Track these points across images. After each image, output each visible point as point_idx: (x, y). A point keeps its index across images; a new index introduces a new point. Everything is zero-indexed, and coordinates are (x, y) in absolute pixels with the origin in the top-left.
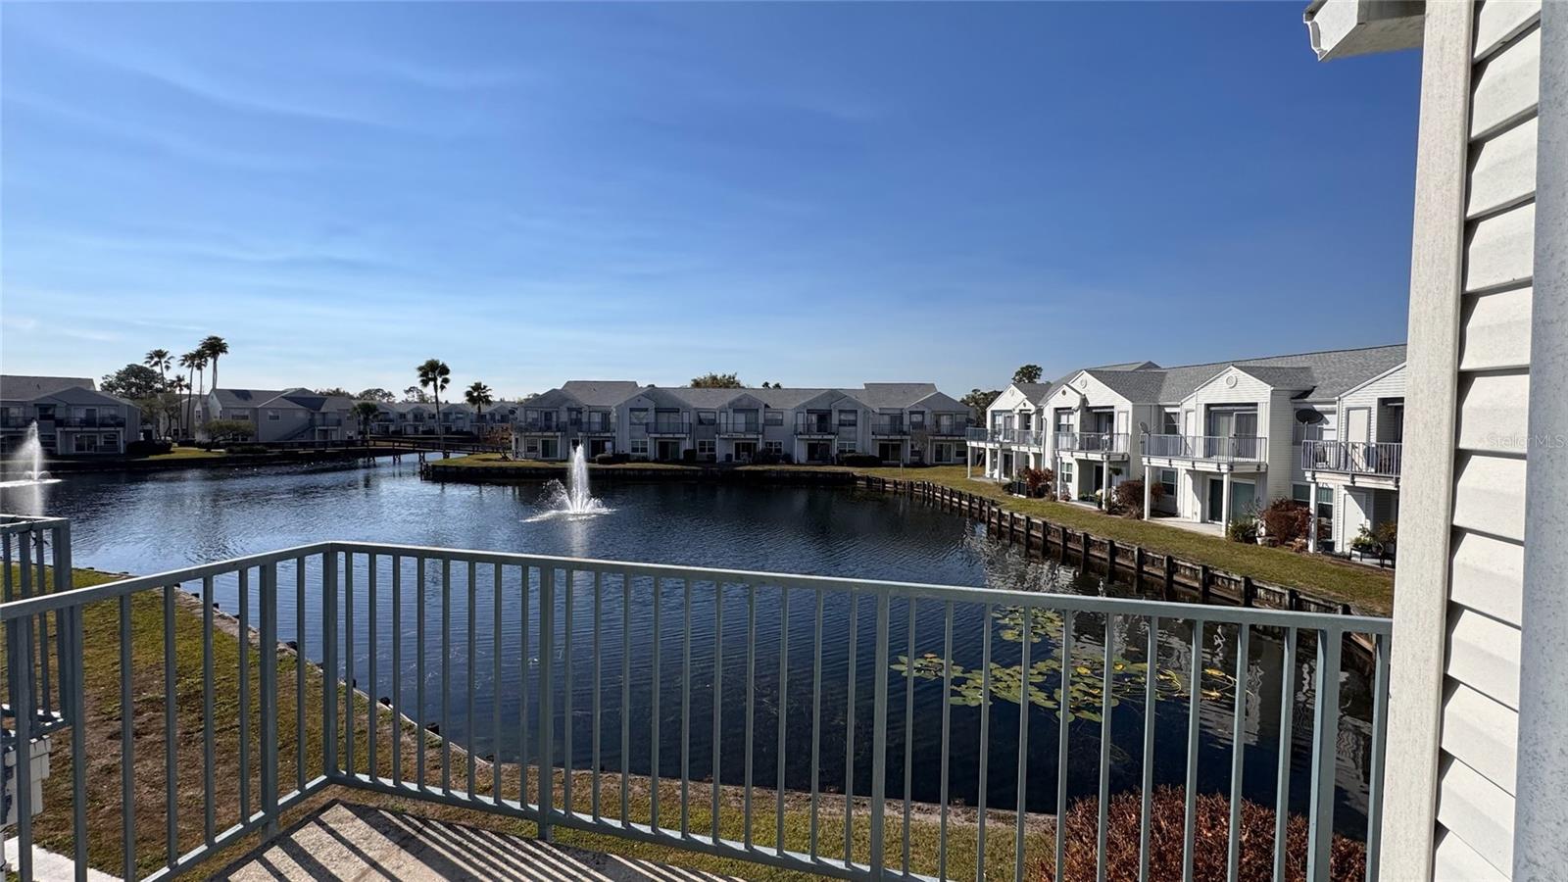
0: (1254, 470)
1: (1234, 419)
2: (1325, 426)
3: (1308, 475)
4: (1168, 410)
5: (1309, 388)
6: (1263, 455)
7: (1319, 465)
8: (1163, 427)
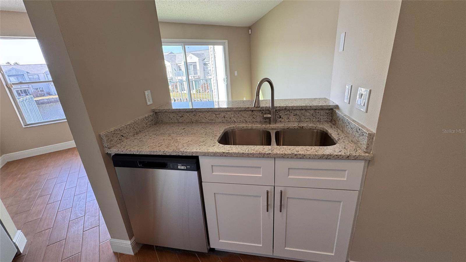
0: (198, 77)
1: (192, 66)
2: (208, 66)
3: (207, 77)
4: (179, 65)
5: (204, 58)
6: (199, 74)
7: (208, 75)
8: (178, 69)
